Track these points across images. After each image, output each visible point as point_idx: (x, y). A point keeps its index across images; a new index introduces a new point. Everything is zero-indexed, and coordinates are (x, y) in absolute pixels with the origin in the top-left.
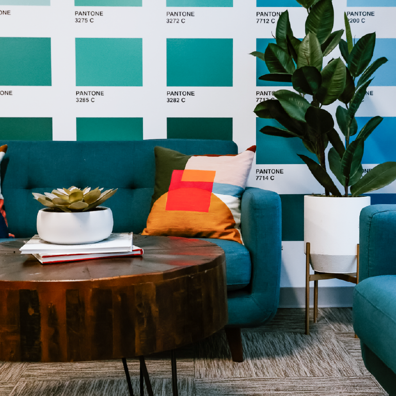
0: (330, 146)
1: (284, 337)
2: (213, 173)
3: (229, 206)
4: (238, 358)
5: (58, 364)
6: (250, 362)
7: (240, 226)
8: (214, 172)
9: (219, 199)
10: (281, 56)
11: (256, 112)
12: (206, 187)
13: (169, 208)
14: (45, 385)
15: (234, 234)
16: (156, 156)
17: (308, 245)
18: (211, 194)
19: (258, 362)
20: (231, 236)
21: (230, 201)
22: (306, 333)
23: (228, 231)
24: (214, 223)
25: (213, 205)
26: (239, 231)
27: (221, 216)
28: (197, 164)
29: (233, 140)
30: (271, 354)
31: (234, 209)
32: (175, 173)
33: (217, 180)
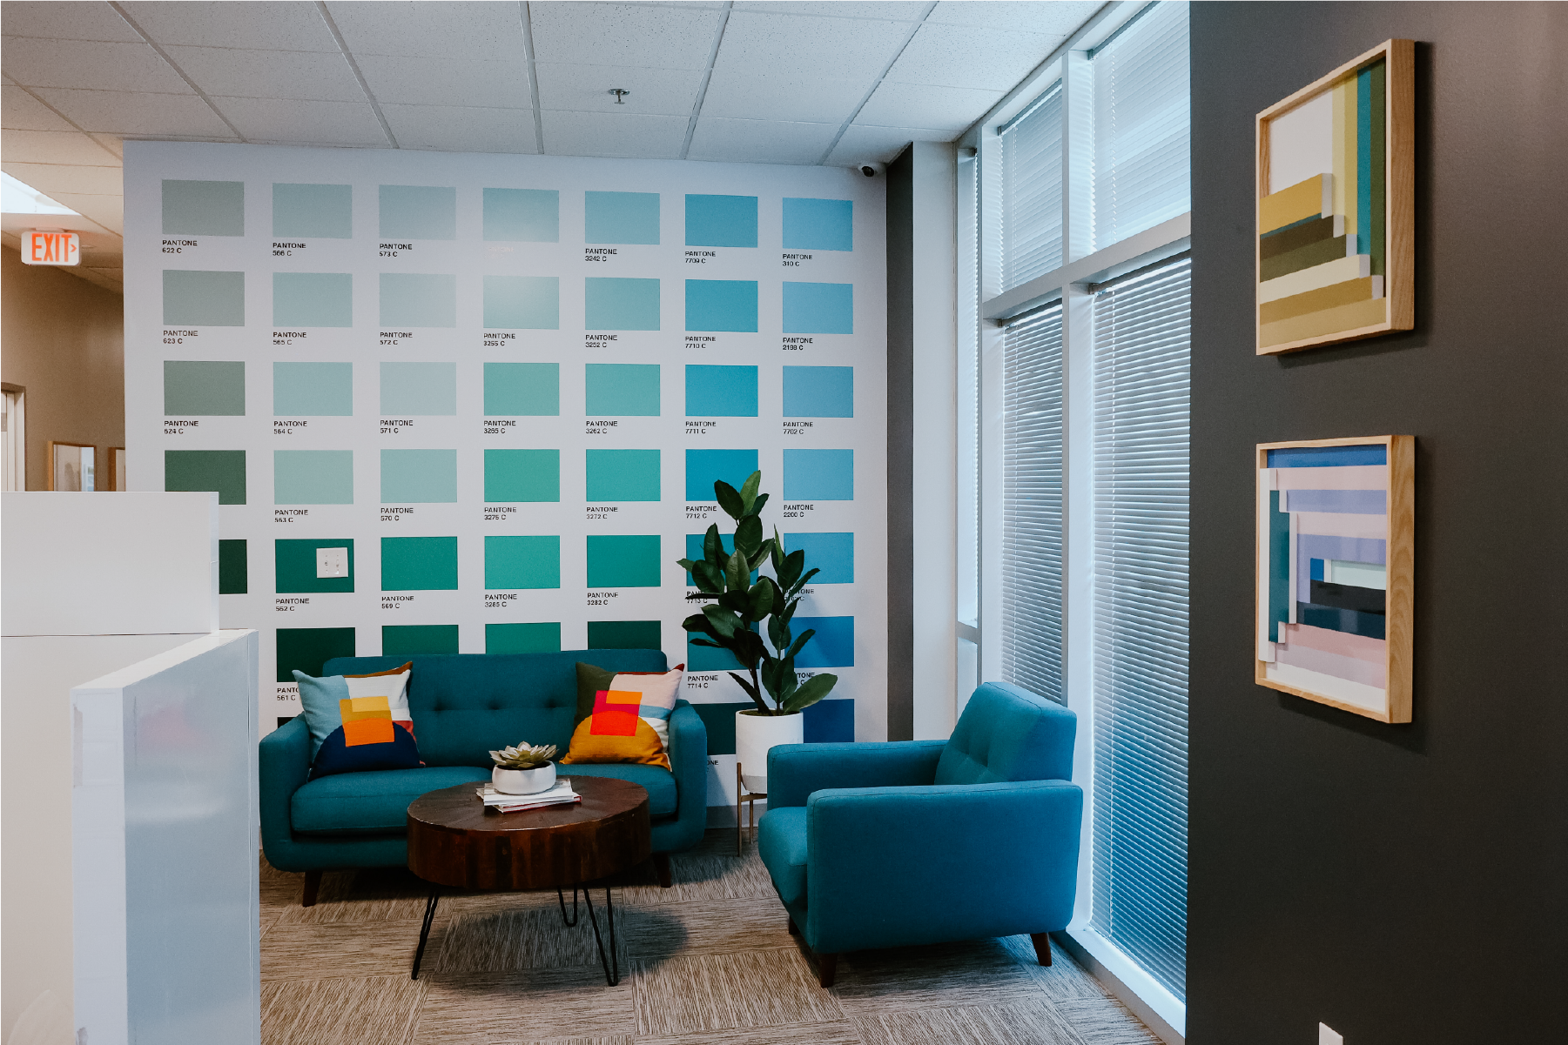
0: (762, 660)
1: (715, 860)
2: (639, 695)
3: (656, 730)
4: (666, 883)
5: (485, 897)
6: (677, 886)
7: (668, 749)
8: (641, 693)
9: (645, 723)
10: (710, 571)
11: (684, 626)
12: (632, 710)
13: (593, 732)
14: (480, 918)
15: (661, 759)
16: (578, 673)
17: (739, 765)
18: (637, 718)
19: (685, 887)
20: (658, 762)
21: (657, 724)
22: (738, 856)
23: (655, 756)
24: (641, 749)
25: (639, 728)
26: (667, 754)
27: (648, 740)
28: (623, 685)
29: (662, 650)
30: (700, 878)
31: (661, 732)
32: (599, 694)
33: (643, 702)
